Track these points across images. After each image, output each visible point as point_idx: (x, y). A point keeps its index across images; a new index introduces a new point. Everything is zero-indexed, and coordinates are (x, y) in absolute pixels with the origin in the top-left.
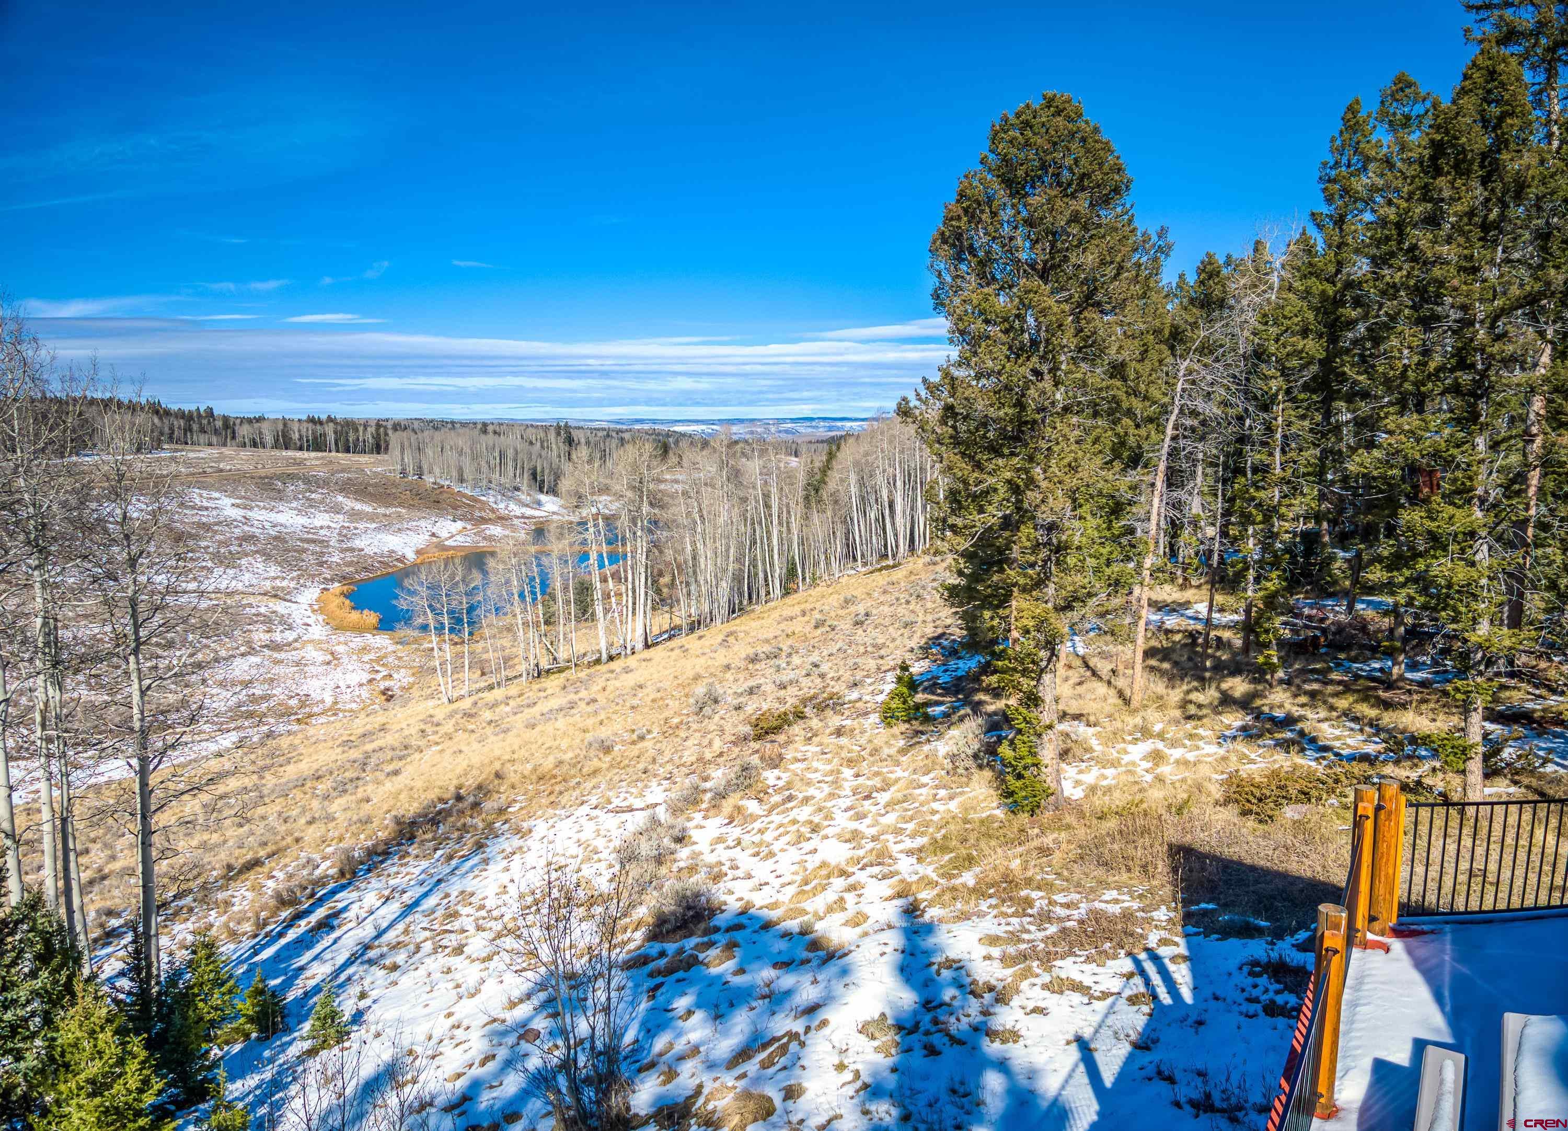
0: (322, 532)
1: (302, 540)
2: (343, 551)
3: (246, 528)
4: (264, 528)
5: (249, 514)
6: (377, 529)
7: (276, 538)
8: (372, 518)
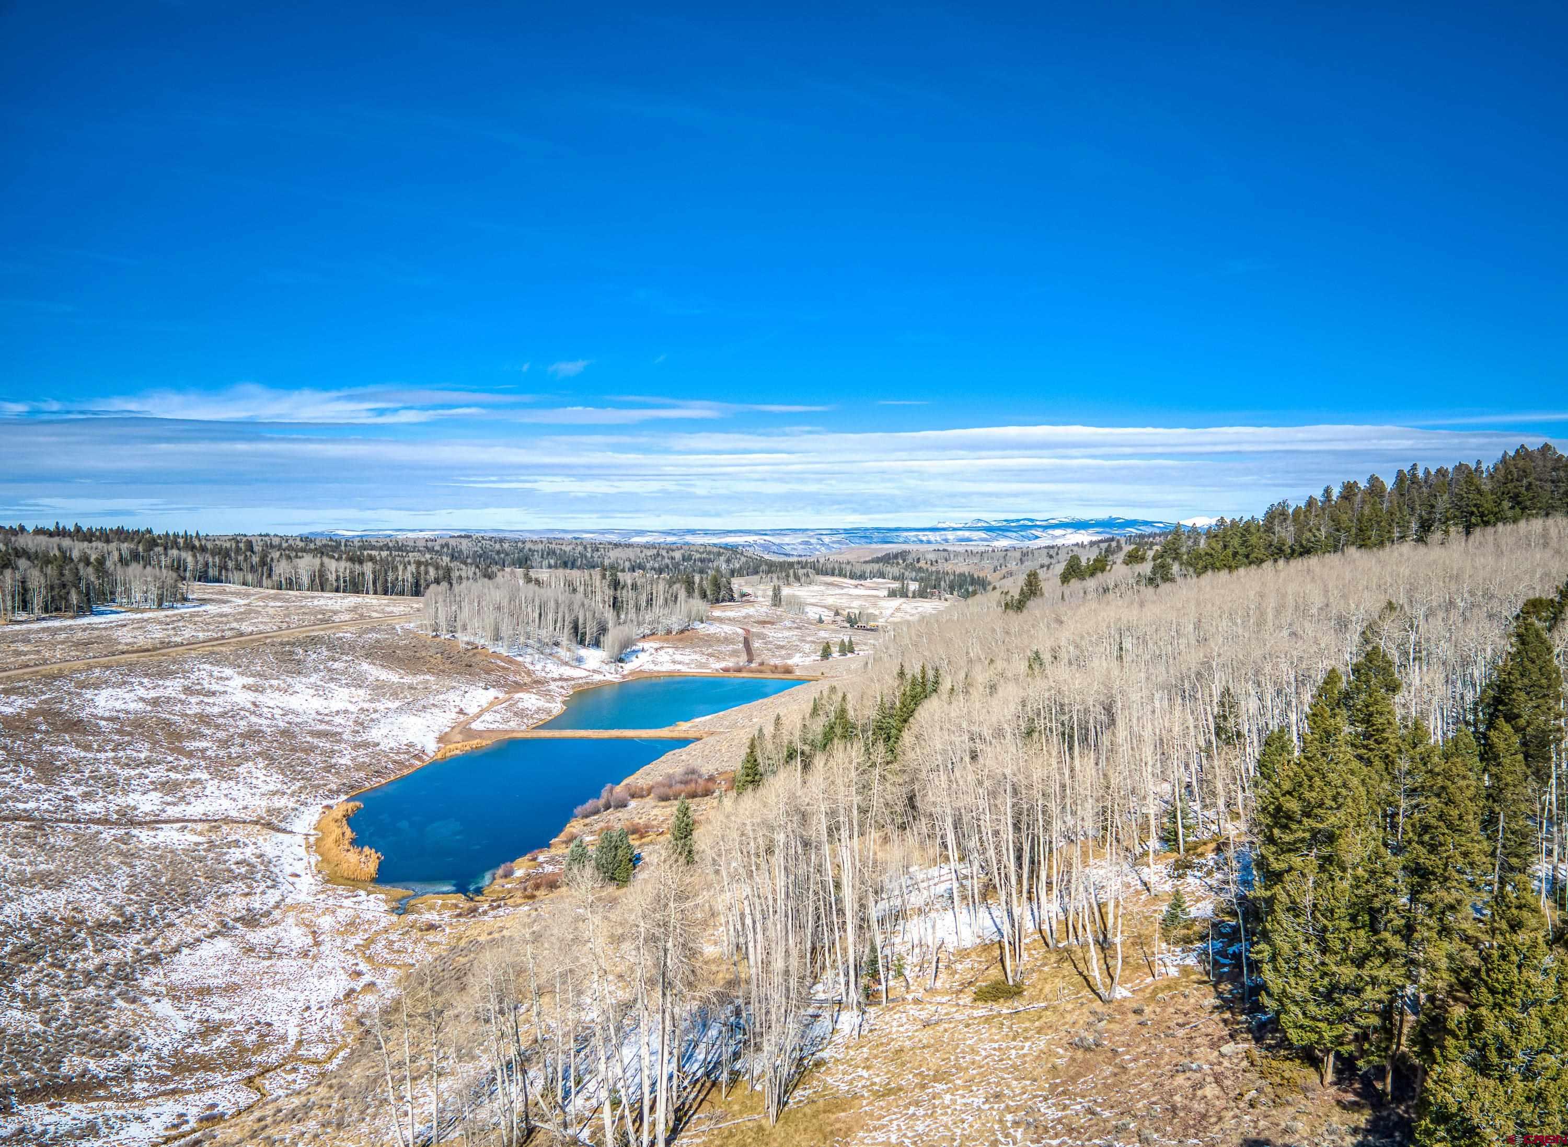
0: (338, 720)
1: (313, 734)
2: (357, 746)
3: (254, 719)
4: (273, 718)
5: (261, 698)
6: (400, 710)
7: (284, 733)
8: (395, 692)
